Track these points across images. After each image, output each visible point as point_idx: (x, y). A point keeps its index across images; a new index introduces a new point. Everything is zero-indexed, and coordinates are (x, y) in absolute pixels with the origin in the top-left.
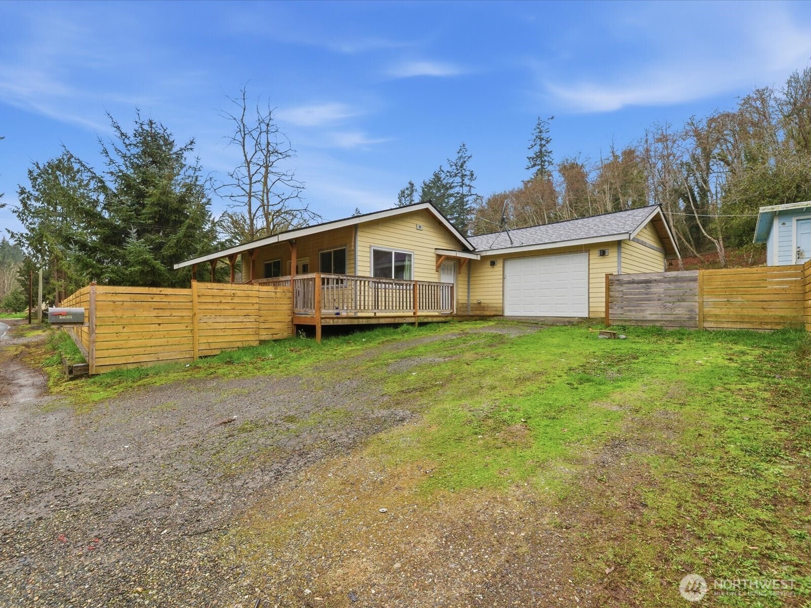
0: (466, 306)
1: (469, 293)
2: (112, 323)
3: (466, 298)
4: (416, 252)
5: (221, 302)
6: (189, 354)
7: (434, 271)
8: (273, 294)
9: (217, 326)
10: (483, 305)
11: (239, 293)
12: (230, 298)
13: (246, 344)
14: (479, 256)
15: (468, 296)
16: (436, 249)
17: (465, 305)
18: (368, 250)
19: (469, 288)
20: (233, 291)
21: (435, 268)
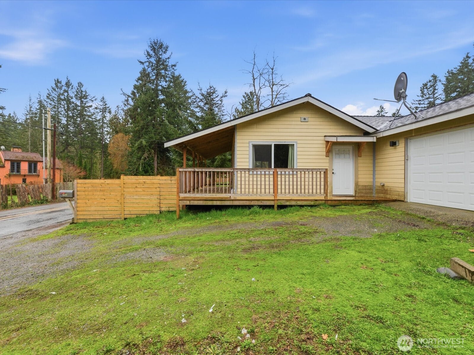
0: (370, 189)
1: (374, 175)
2: (83, 198)
3: (372, 180)
4: (299, 142)
5: (136, 187)
6: (119, 216)
7: (324, 157)
8: (169, 181)
9: (134, 201)
10: (386, 188)
11: (148, 181)
12: (142, 184)
13: (151, 213)
14: (375, 138)
15: (374, 178)
16: (325, 136)
17: (368, 188)
18: (247, 145)
19: (374, 171)
20: (144, 181)
21: (325, 153)
